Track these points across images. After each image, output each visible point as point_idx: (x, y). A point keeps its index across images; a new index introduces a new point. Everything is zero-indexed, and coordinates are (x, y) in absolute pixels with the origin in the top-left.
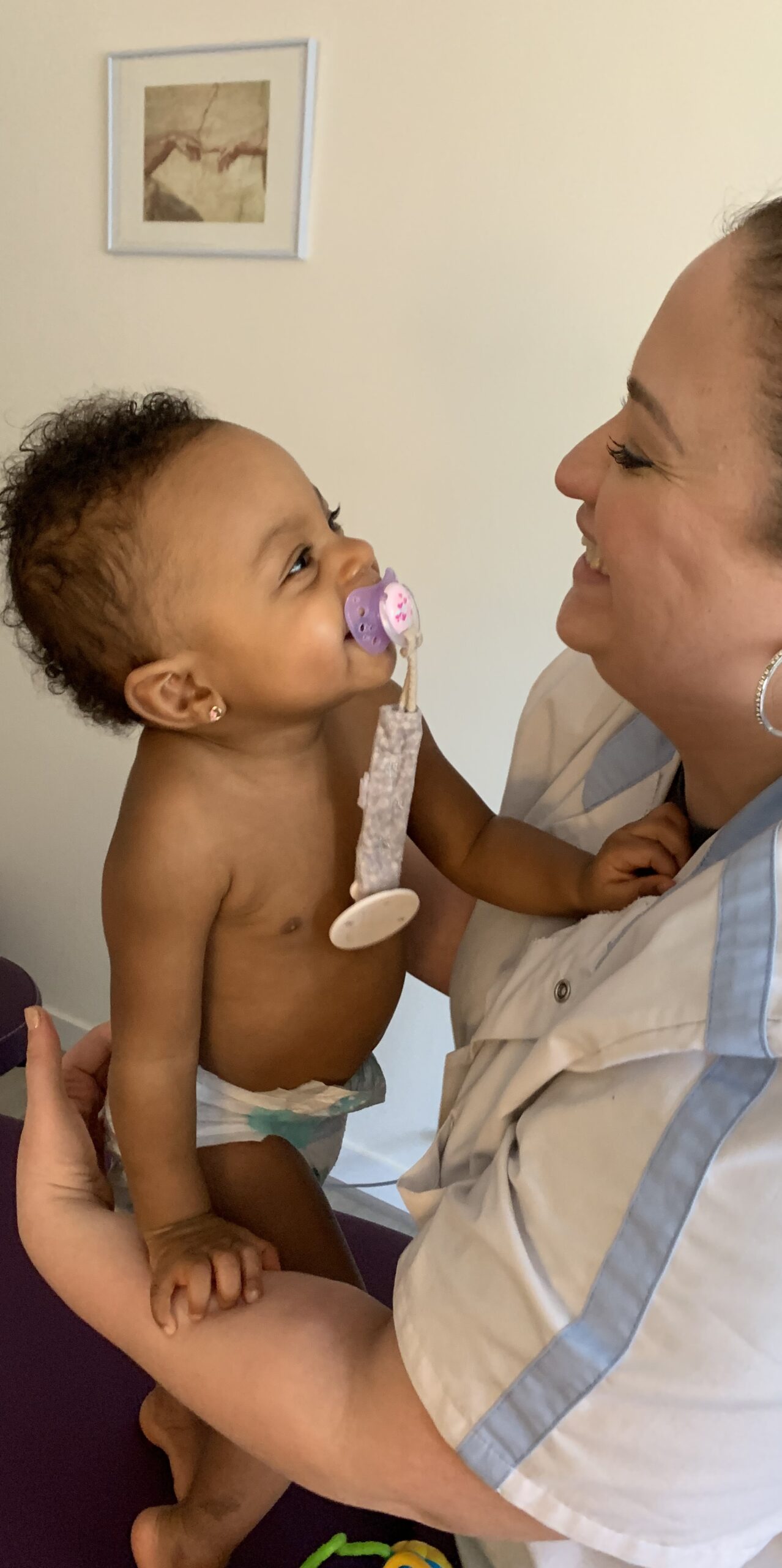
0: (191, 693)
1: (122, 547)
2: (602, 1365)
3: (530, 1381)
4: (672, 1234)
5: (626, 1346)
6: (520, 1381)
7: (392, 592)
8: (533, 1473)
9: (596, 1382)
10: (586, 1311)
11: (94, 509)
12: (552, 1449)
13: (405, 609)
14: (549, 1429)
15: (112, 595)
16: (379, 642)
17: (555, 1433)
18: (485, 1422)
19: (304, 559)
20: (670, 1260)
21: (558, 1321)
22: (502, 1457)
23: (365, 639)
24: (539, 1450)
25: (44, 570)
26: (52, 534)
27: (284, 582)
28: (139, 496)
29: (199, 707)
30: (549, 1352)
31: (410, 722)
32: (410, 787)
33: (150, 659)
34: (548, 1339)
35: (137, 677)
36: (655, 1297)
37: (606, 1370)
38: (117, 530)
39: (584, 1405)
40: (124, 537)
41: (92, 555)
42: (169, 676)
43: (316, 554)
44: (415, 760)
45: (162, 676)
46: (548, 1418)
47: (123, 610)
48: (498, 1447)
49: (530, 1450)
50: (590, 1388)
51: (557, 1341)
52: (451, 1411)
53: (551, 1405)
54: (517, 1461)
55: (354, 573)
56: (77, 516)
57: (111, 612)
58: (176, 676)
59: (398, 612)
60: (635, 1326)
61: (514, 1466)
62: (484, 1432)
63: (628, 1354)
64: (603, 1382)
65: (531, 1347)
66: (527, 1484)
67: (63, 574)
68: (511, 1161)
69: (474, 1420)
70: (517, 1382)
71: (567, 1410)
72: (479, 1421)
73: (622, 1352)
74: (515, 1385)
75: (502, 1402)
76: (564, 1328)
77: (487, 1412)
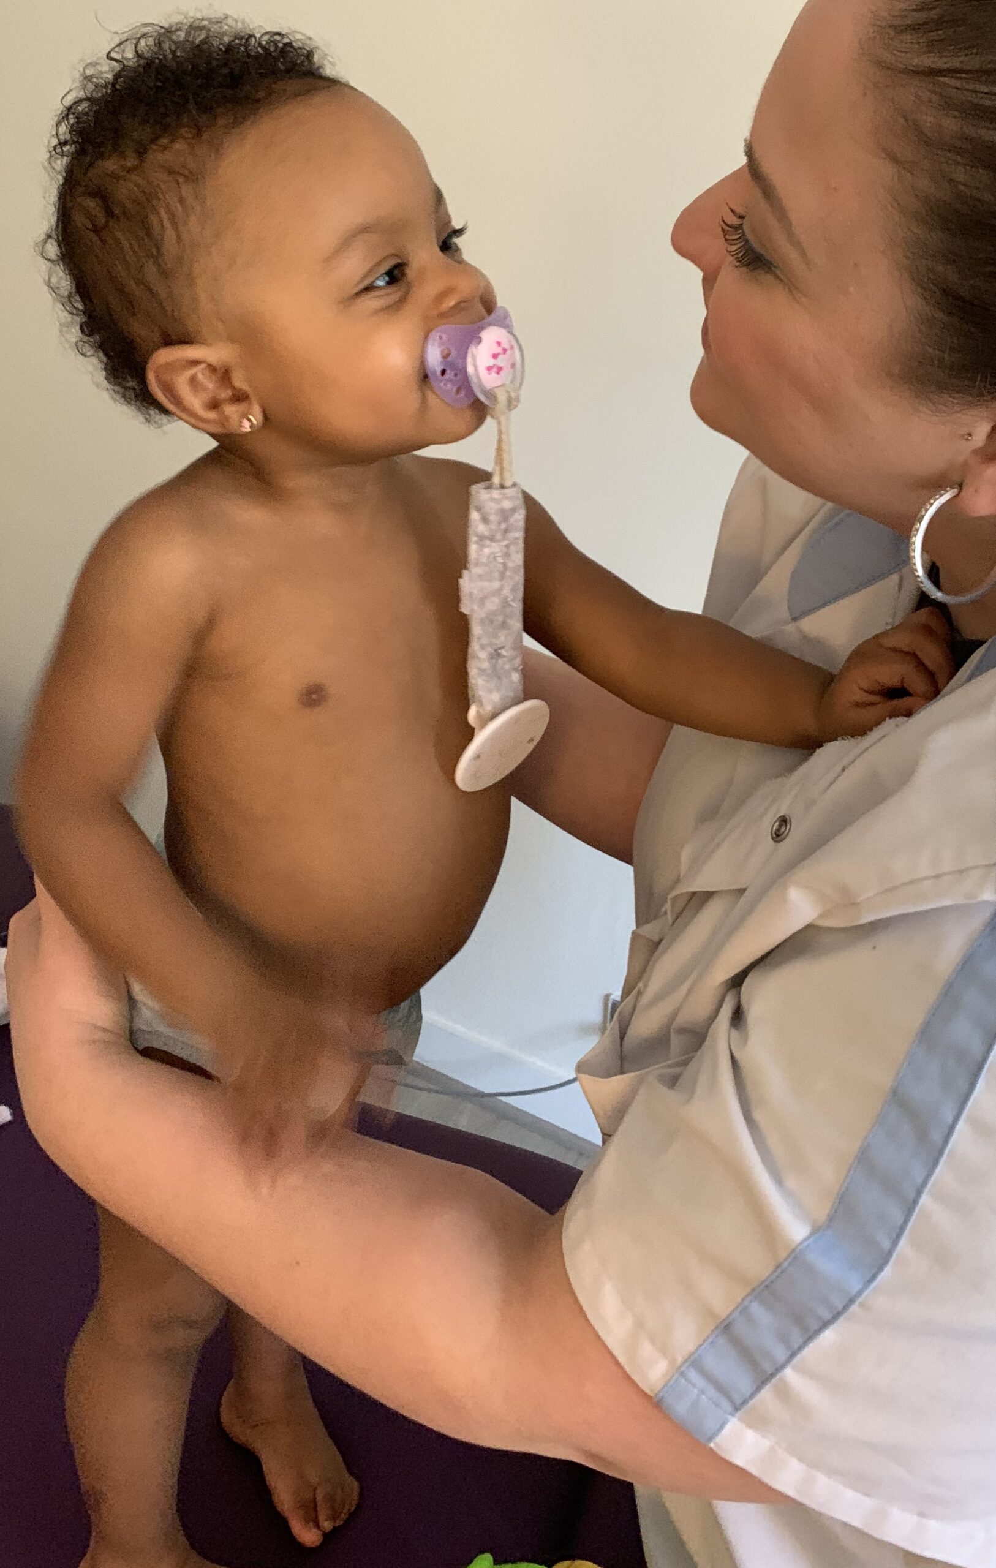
0: (225, 394)
1: (182, 200)
2: (854, 1283)
3: (756, 1309)
4: (950, 1120)
5: (886, 1262)
6: (743, 1309)
7: (491, 336)
8: (758, 1423)
9: (846, 1308)
10: (831, 1219)
11: (165, 148)
12: (785, 1394)
13: (501, 361)
14: (780, 1368)
15: (157, 255)
16: (462, 394)
17: (788, 1373)
18: (694, 1362)
19: (395, 275)
20: (947, 1151)
21: (796, 1230)
22: (717, 1405)
23: (445, 386)
24: (766, 1393)
25: (91, 203)
26: (110, 165)
27: (358, 294)
28: (217, 149)
29: (231, 410)
30: (782, 1272)
31: (510, 501)
32: (519, 578)
33: (186, 340)
34: (783, 1254)
35: (164, 356)
36: (925, 1199)
37: (860, 1293)
38: (181, 180)
39: (829, 1336)
40: (186, 190)
41: (148, 199)
42: (203, 366)
43: (411, 273)
44: (521, 545)
45: (195, 363)
46: (780, 1354)
47: (165, 274)
48: (711, 1391)
49: (752, 1395)
50: (837, 1316)
51: (796, 1255)
52: (647, 1349)
53: (784, 1339)
54: (737, 1409)
55: (452, 303)
56: (141, 152)
57: (151, 271)
58: (212, 369)
59: (492, 362)
60: (898, 1237)
61: (732, 1415)
62: (693, 1375)
63: (888, 1271)
64: (854, 1308)
65: (758, 1267)
66: (750, 1436)
67: (109, 213)
68: (734, 1033)
69: (680, 1360)
70: (739, 1310)
71: (805, 1343)
72: (685, 1361)
73: (881, 1269)
74: (736, 1314)
75: (717, 1337)
76: (805, 1240)
77: (697, 1349)
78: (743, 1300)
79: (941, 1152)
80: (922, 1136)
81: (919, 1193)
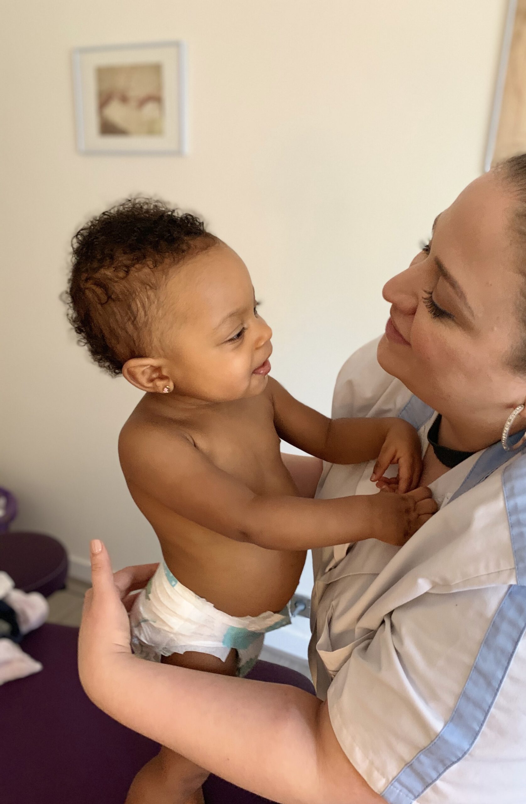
0: (156, 375)
5: (478, 735)
6: (417, 758)
8: (425, 802)
10: (452, 718)
11: (139, 270)
22: (407, 796)
27: (226, 342)
30: (434, 744)
35: (133, 363)
39: (455, 767)
42: (149, 366)
46: (434, 775)
51: (440, 736)
58: (152, 367)
61: (414, 800)
70: (415, 758)
71: (445, 770)
72: (393, 779)
73: (475, 738)
74: (414, 760)
75: (406, 769)
76: (442, 730)
77: (398, 774)
78: (417, 754)
79: (498, 690)
80: (489, 684)
81: (490, 707)
